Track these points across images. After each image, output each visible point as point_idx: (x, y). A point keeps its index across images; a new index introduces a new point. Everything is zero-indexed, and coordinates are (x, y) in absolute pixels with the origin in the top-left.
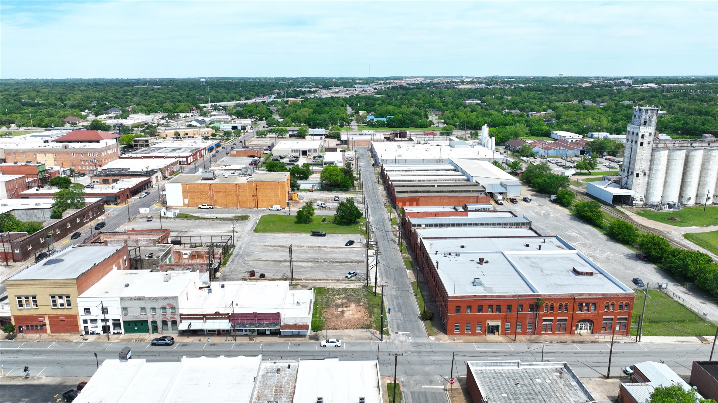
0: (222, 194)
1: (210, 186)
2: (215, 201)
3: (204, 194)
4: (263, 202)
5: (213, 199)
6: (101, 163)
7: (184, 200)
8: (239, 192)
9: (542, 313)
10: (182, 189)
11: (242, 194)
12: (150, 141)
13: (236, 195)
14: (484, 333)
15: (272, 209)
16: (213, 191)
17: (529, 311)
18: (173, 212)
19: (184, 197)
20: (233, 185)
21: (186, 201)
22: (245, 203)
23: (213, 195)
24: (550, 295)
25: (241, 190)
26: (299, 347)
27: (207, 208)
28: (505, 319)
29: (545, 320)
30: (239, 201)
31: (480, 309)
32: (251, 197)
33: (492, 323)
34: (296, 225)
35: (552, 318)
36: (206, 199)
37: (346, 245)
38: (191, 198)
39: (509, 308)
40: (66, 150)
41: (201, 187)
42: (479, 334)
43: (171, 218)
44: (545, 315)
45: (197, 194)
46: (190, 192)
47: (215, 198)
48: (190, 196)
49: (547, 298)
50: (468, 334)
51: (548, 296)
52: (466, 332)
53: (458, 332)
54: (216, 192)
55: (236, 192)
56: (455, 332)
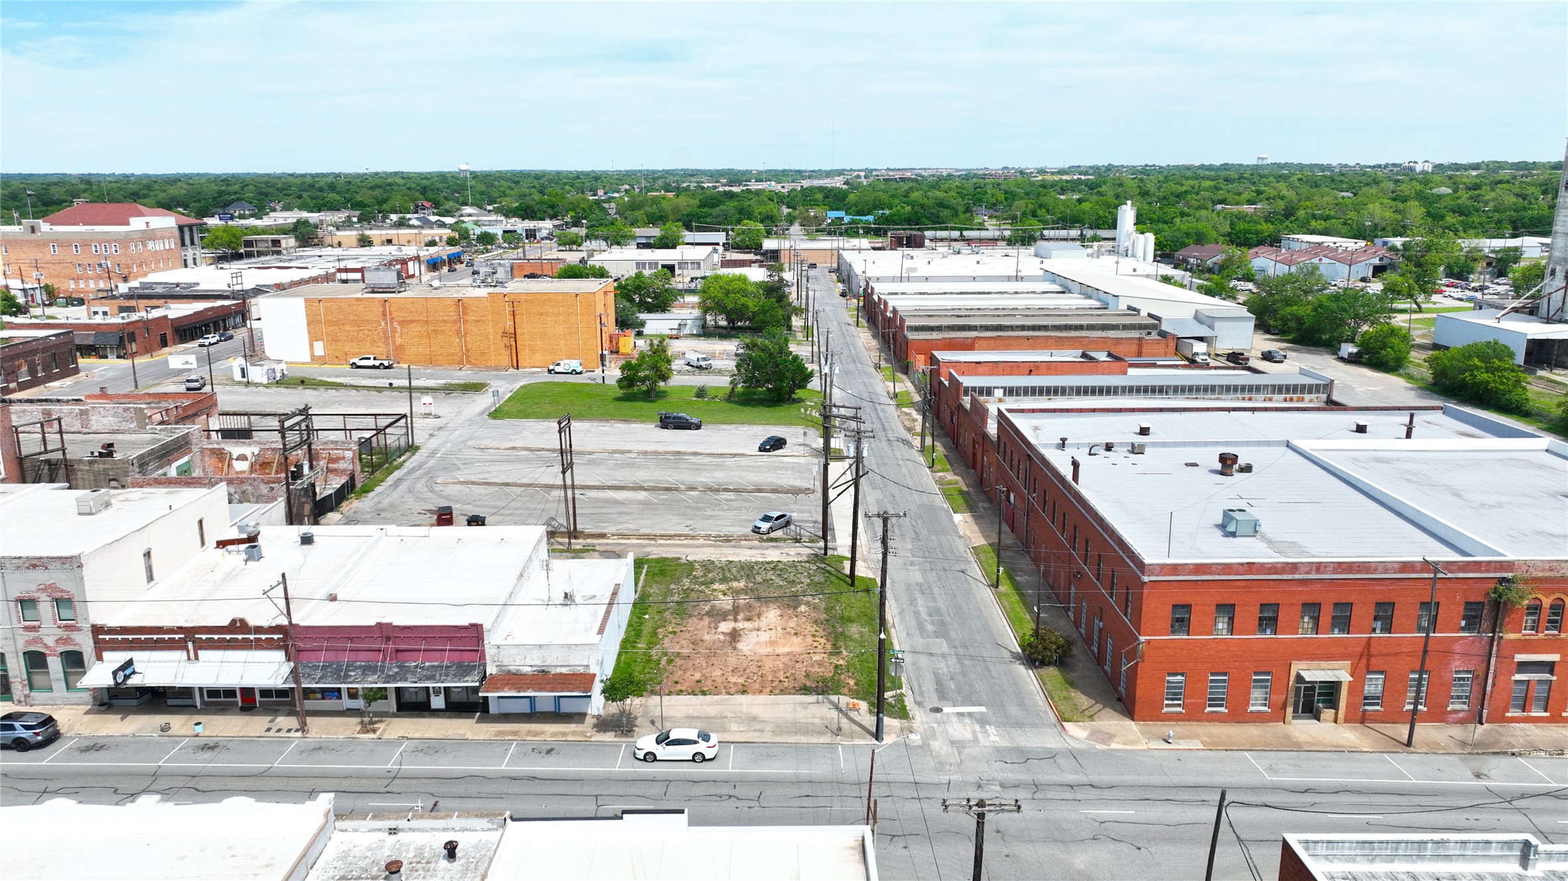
0: (417, 328)
1: (384, 306)
2: (400, 349)
3: (369, 327)
4: (533, 351)
5: (394, 343)
7: (311, 346)
8: (465, 322)
9: (1512, 636)
10: (308, 315)
11: (475, 330)
12: (284, 243)
13: (458, 332)
14: (1278, 715)
15: (558, 369)
16: (392, 319)
17: (1463, 629)
18: (265, 368)
19: (313, 337)
20: (449, 302)
21: (319, 349)
22: (483, 354)
23: (394, 331)
24: (1552, 566)
25: (470, 318)
26: (543, 758)
27: (374, 367)
28: (1364, 661)
29: (1524, 667)
30: (467, 350)
31: (1269, 619)
32: (499, 337)
33: (1315, 673)
34: (617, 403)
35: (1555, 657)
36: (373, 342)
37: (760, 450)
38: (332, 340)
39: (1385, 614)
40: (33, 237)
41: (360, 308)
42: (1259, 718)
43: (257, 385)
44: (1526, 646)
45: (347, 328)
46: (329, 323)
47: (399, 341)
48: (328, 334)
49: (1540, 574)
50: (1215, 718)
51: (1543, 570)
52: (1209, 709)
53: (1179, 709)
54: (400, 323)
55: (455, 322)
56: (1165, 710)
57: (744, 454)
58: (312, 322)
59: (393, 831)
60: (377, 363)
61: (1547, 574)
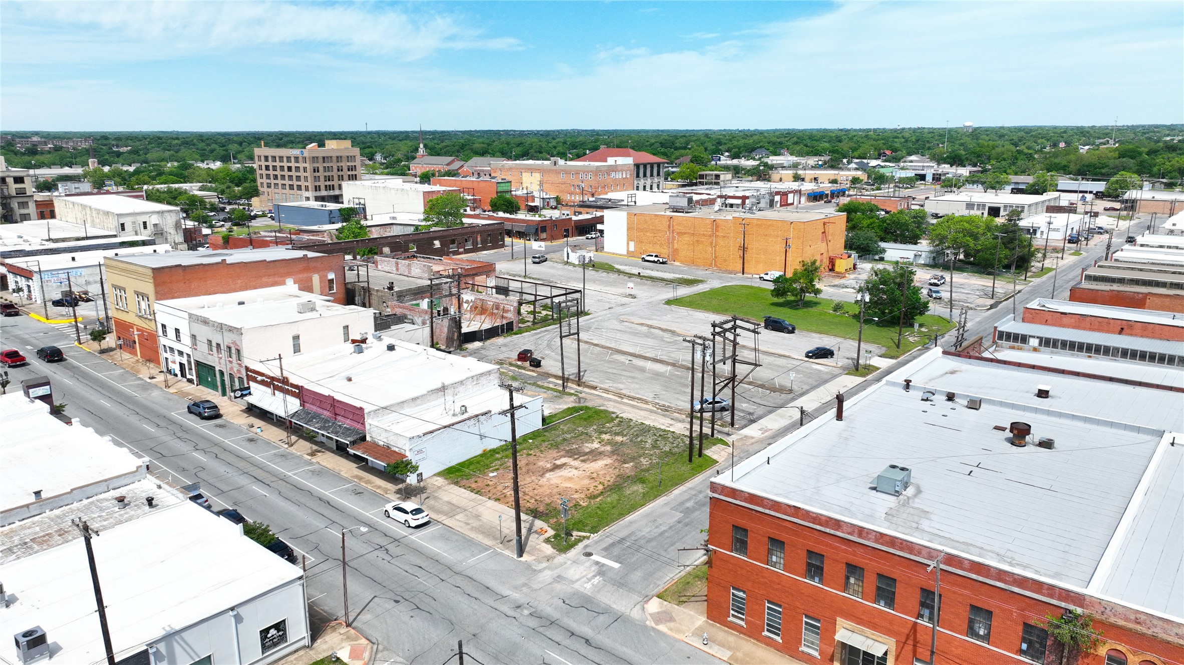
0: (687, 238)
1: (670, 221)
2: (676, 251)
3: (660, 235)
4: (758, 262)
5: (673, 247)
6: (594, 191)
7: (628, 244)
8: (716, 236)
10: (628, 224)
11: (722, 243)
12: (722, 177)
13: (712, 243)
15: (766, 277)
16: (673, 231)
17: (1021, 652)
18: (578, 255)
19: (630, 239)
20: (708, 221)
21: (632, 247)
22: (725, 261)
23: (674, 239)
25: (720, 234)
26: (354, 498)
27: (654, 262)
30: (716, 257)
31: (815, 568)
32: (737, 249)
36: (661, 245)
38: (639, 242)
39: (927, 599)
40: (555, 168)
41: (657, 221)
42: (807, 659)
43: (574, 265)
45: (648, 234)
46: (639, 230)
47: (676, 246)
48: (637, 237)
50: (769, 643)
52: (766, 633)
53: (742, 623)
54: (678, 233)
55: (710, 236)
56: (731, 619)
57: (789, 357)
58: (629, 229)
59: (160, 487)
60: (656, 259)
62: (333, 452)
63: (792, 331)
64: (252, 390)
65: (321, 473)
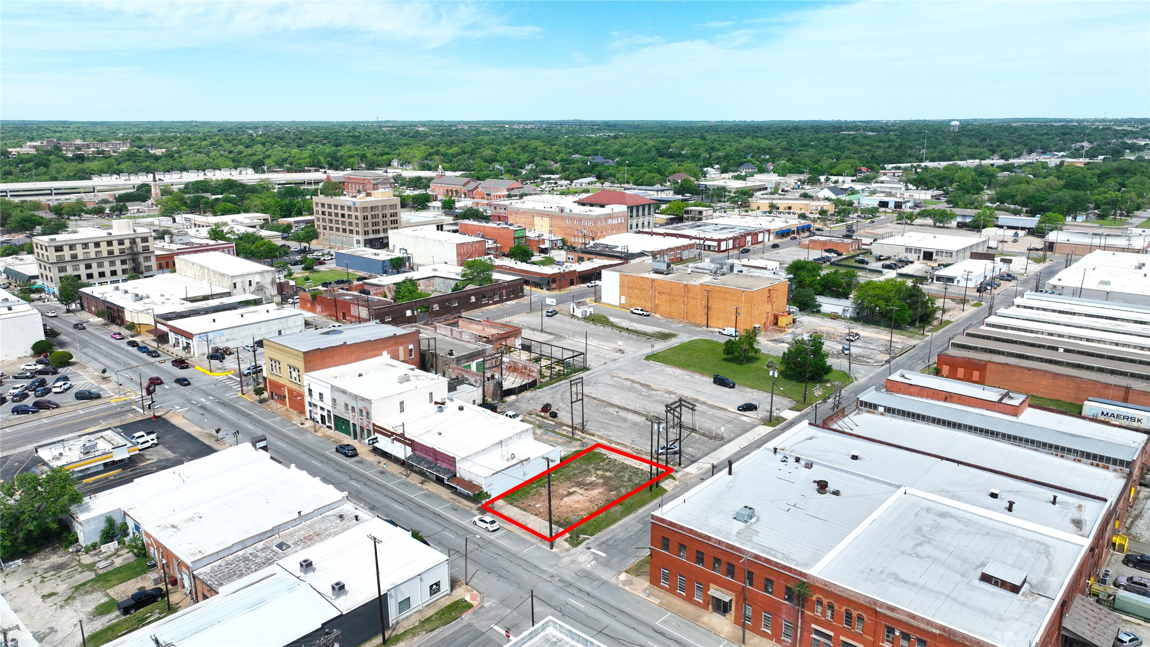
0: (665, 297)
1: (652, 283)
2: (657, 306)
3: (645, 292)
4: (718, 319)
5: (655, 302)
6: (596, 236)
7: (620, 298)
8: (688, 297)
9: (810, 613)
10: (620, 282)
11: (692, 302)
12: (704, 214)
13: (684, 302)
14: (705, 606)
15: (724, 332)
16: (655, 291)
17: (785, 599)
18: (581, 310)
19: (621, 294)
20: (681, 285)
21: (623, 301)
22: (694, 315)
23: (655, 297)
24: (827, 584)
25: (690, 295)
26: (453, 512)
27: (640, 314)
28: (743, 597)
29: (818, 632)
30: (687, 313)
31: (700, 559)
32: (702, 308)
33: (714, 591)
34: (726, 362)
35: (832, 634)
36: (646, 300)
37: (739, 410)
38: (629, 297)
39: (750, 577)
40: (561, 214)
41: (642, 282)
42: (697, 604)
44: (817, 621)
45: (636, 291)
46: (629, 288)
47: (657, 302)
48: (627, 293)
49: (820, 586)
50: (680, 596)
51: (822, 584)
52: (678, 591)
53: (667, 586)
54: (659, 293)
55: (683, 296)
56: (662, 584)
57: (726, 410)
58: (622, 286)
60: (641, 312)
61: (823, 587)
62: (434, 482)
63: (733, 387)
64: (379, 439)
65: (429, 496)
